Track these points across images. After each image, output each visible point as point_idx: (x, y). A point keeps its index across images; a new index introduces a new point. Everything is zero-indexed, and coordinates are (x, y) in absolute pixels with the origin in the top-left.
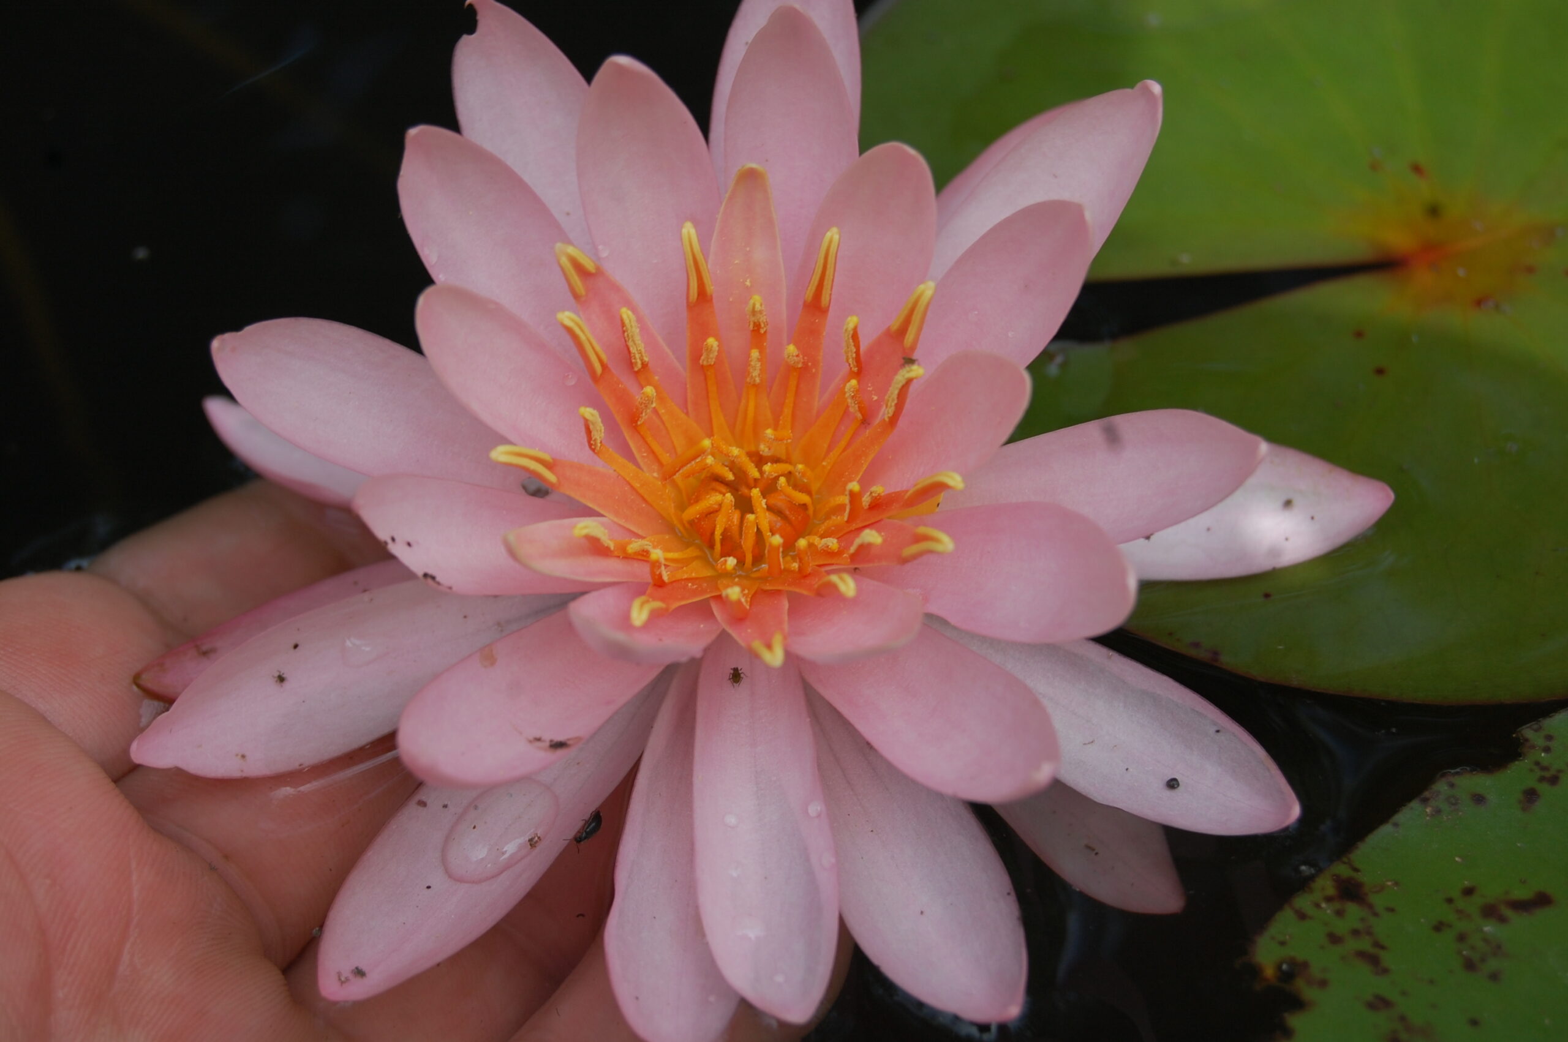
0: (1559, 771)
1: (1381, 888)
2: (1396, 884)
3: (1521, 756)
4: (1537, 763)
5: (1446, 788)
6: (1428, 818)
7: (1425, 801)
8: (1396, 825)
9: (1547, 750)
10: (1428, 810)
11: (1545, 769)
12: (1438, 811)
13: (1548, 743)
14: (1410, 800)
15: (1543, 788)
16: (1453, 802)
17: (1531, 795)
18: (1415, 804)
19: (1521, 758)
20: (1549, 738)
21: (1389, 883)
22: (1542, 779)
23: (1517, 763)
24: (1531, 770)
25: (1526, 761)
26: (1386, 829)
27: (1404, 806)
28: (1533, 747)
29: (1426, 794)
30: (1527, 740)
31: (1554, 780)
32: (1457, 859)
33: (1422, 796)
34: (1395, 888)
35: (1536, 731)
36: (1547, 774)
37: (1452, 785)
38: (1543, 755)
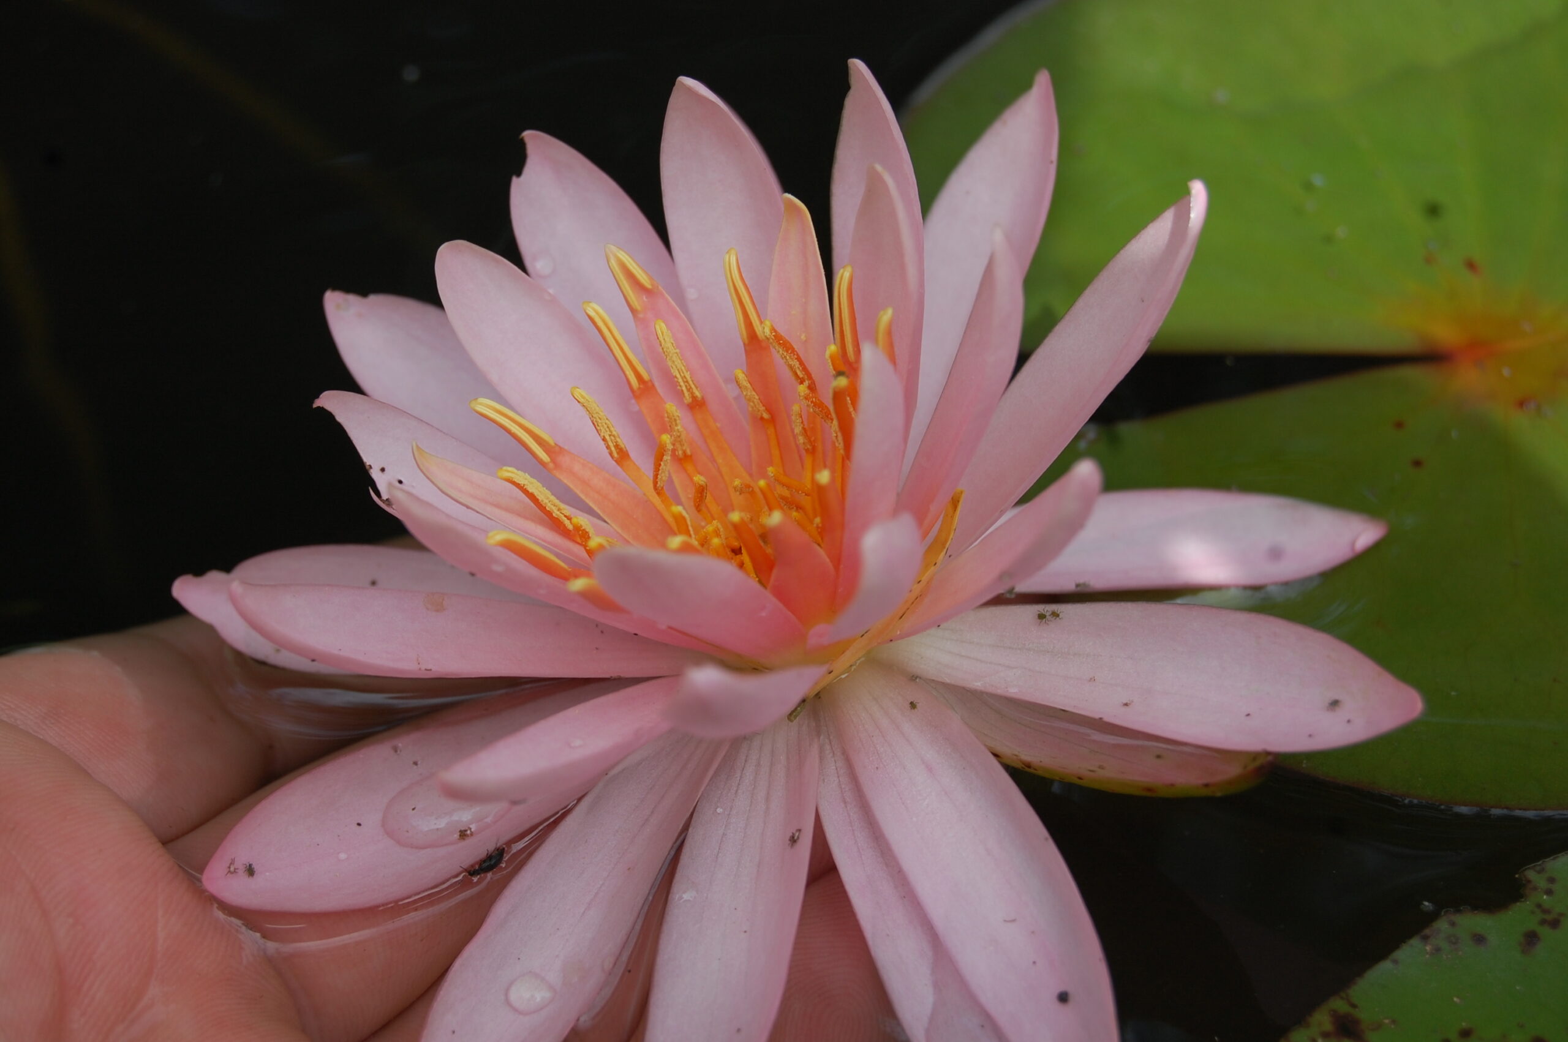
0: (1561, 915)
1: (1378, 1027)
2: (1394, 1022)
3: (1522, 897)
4: (1539, 906)
5: (1447, 926)
6: (1427, 956)
7: (1426, 938)
8: (1395, 962)
9: (1549, 892)
10: (1428, 948)
11: (1546, 911)
12: (1438, 950)
13: (1551, 885)
14: (1410, 937)
15: (1544, 931)
16: (1454, 941)
17: (1531, 939)
18: (1415, 942)
19: (1523, 900)
20: (1552, 880)
21: (1387, 1021)
22: (1543, 922)
23: (1518, 904)
24: (1533, 912)
25: (1528, 903)
26: (1386, 966)
27: (1404, 943)
28: (1535, 889)
29: (1427, 931)
30: (1529, 881)
31: (1555, 924)
32: (1455, 999)
33: (1423, 934)
34: (1393, 1026)
35: (1539, 872)
36: (1549, 917)
37: (1453, 924)
38: (1545, 897)
